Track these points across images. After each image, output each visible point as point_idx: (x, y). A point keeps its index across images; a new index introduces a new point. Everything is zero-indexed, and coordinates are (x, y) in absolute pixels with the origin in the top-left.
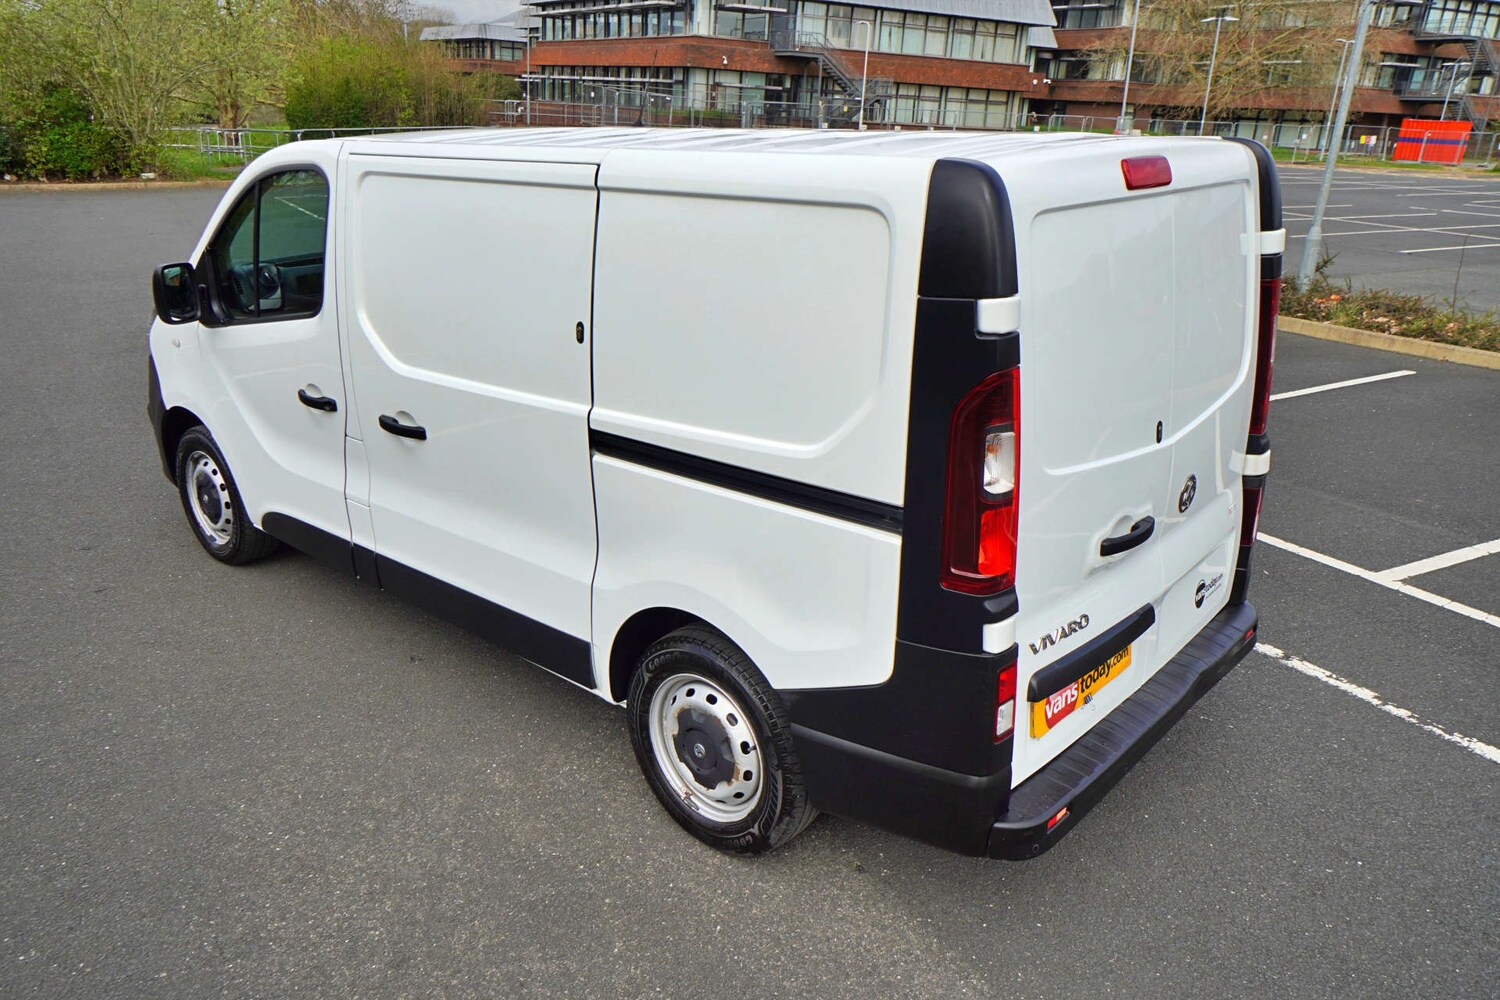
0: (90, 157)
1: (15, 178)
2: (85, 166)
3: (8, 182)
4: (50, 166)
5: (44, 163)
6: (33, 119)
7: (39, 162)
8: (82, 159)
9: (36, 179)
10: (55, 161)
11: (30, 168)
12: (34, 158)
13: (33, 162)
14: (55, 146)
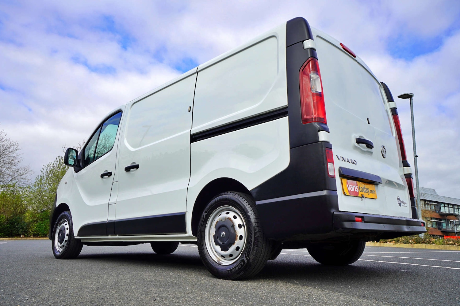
0: (48, 230)
1: (24, 236)
2: (45, 232)
3: (22, 237)
4: (35, 232)
5: (34, 232)
6: (35, 219)
7: (32, 231)
8: (45, 231)
9: (30, 237)
10: (37, 231)
11: (29, 233)
12: (31, 230)
13: (31, 231)
14: (39, 227)
